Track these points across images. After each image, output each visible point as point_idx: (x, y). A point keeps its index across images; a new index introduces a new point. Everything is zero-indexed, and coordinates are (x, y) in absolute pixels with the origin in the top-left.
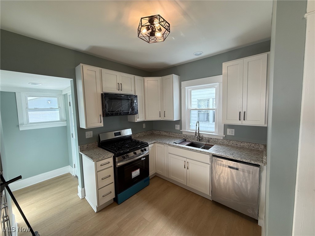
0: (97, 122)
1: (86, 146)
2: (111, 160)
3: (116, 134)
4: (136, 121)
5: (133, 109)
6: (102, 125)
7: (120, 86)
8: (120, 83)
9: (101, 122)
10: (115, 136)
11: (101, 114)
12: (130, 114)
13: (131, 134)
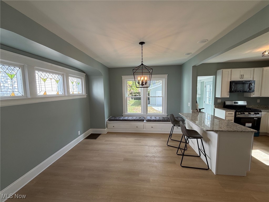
0: (226, 95)
1: (217, 106)
2: (234, 113)
3: (235, 103)
4: (251, 97)
5: (250, 89)
6: (228, 97)
7: (242, 76)
8: (242, 74)
9: (228, 95)
10: (234, 103)
11: (229, 91)
12: (247, 92)
13: (246, 104)
